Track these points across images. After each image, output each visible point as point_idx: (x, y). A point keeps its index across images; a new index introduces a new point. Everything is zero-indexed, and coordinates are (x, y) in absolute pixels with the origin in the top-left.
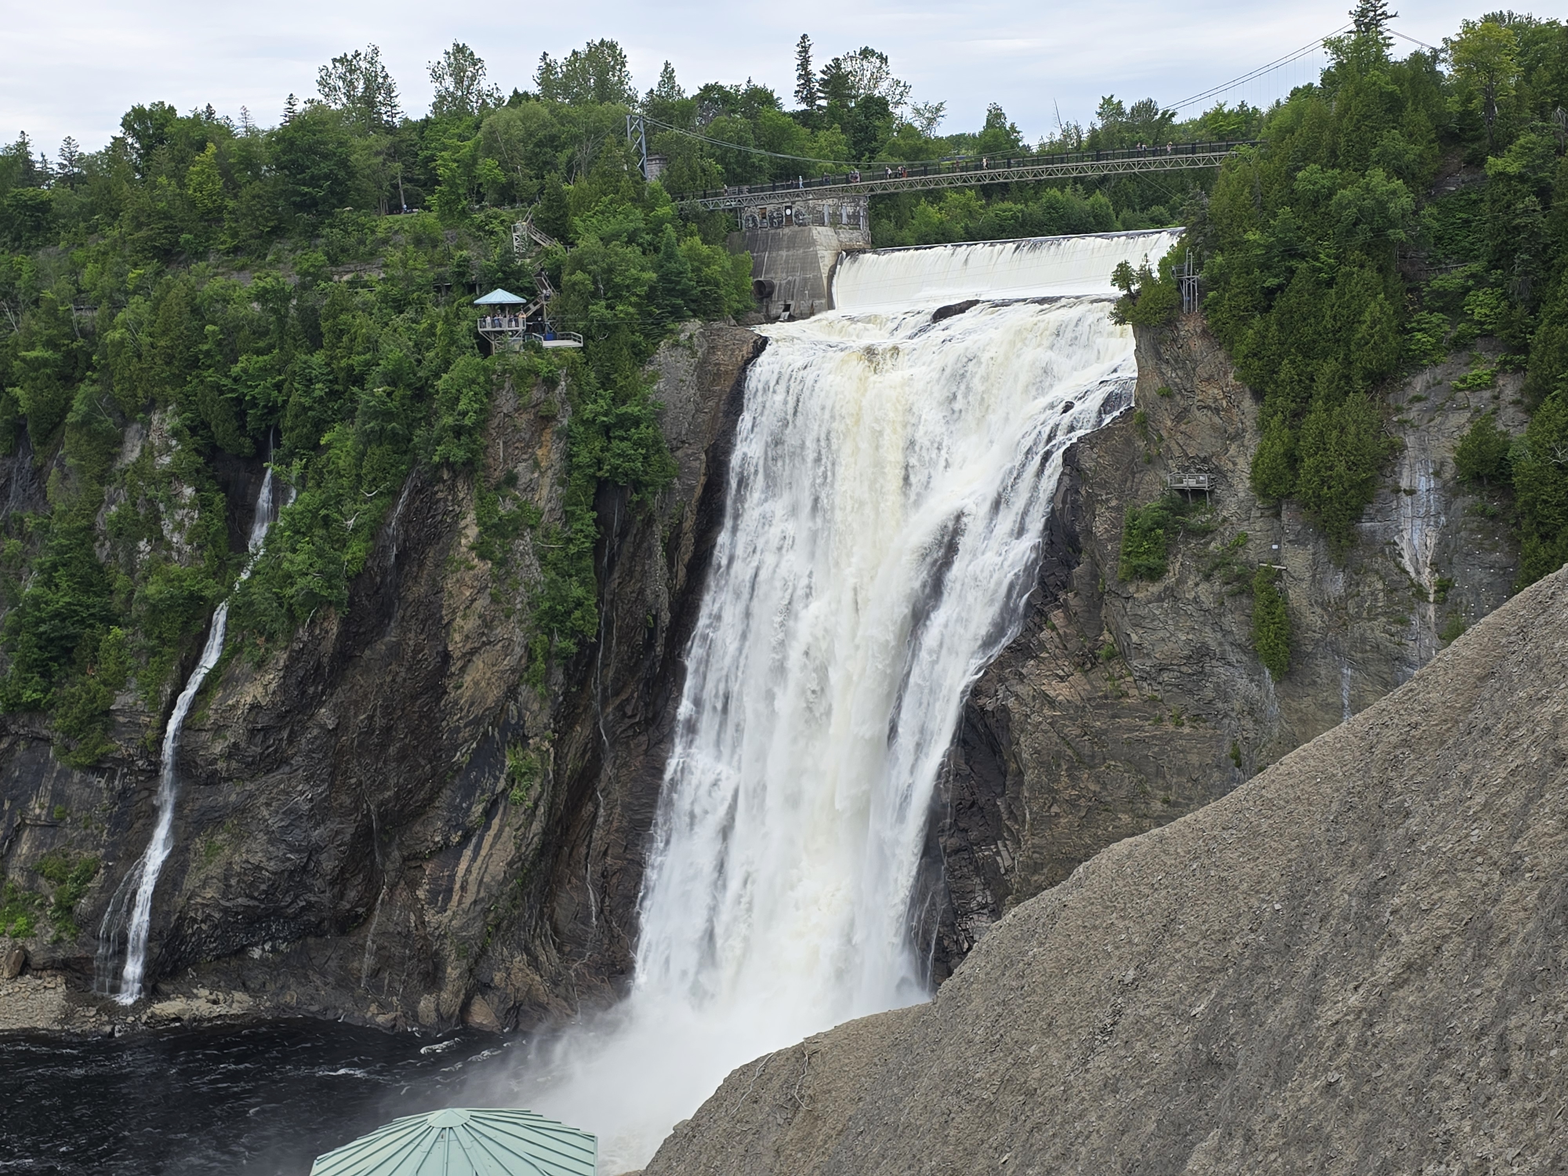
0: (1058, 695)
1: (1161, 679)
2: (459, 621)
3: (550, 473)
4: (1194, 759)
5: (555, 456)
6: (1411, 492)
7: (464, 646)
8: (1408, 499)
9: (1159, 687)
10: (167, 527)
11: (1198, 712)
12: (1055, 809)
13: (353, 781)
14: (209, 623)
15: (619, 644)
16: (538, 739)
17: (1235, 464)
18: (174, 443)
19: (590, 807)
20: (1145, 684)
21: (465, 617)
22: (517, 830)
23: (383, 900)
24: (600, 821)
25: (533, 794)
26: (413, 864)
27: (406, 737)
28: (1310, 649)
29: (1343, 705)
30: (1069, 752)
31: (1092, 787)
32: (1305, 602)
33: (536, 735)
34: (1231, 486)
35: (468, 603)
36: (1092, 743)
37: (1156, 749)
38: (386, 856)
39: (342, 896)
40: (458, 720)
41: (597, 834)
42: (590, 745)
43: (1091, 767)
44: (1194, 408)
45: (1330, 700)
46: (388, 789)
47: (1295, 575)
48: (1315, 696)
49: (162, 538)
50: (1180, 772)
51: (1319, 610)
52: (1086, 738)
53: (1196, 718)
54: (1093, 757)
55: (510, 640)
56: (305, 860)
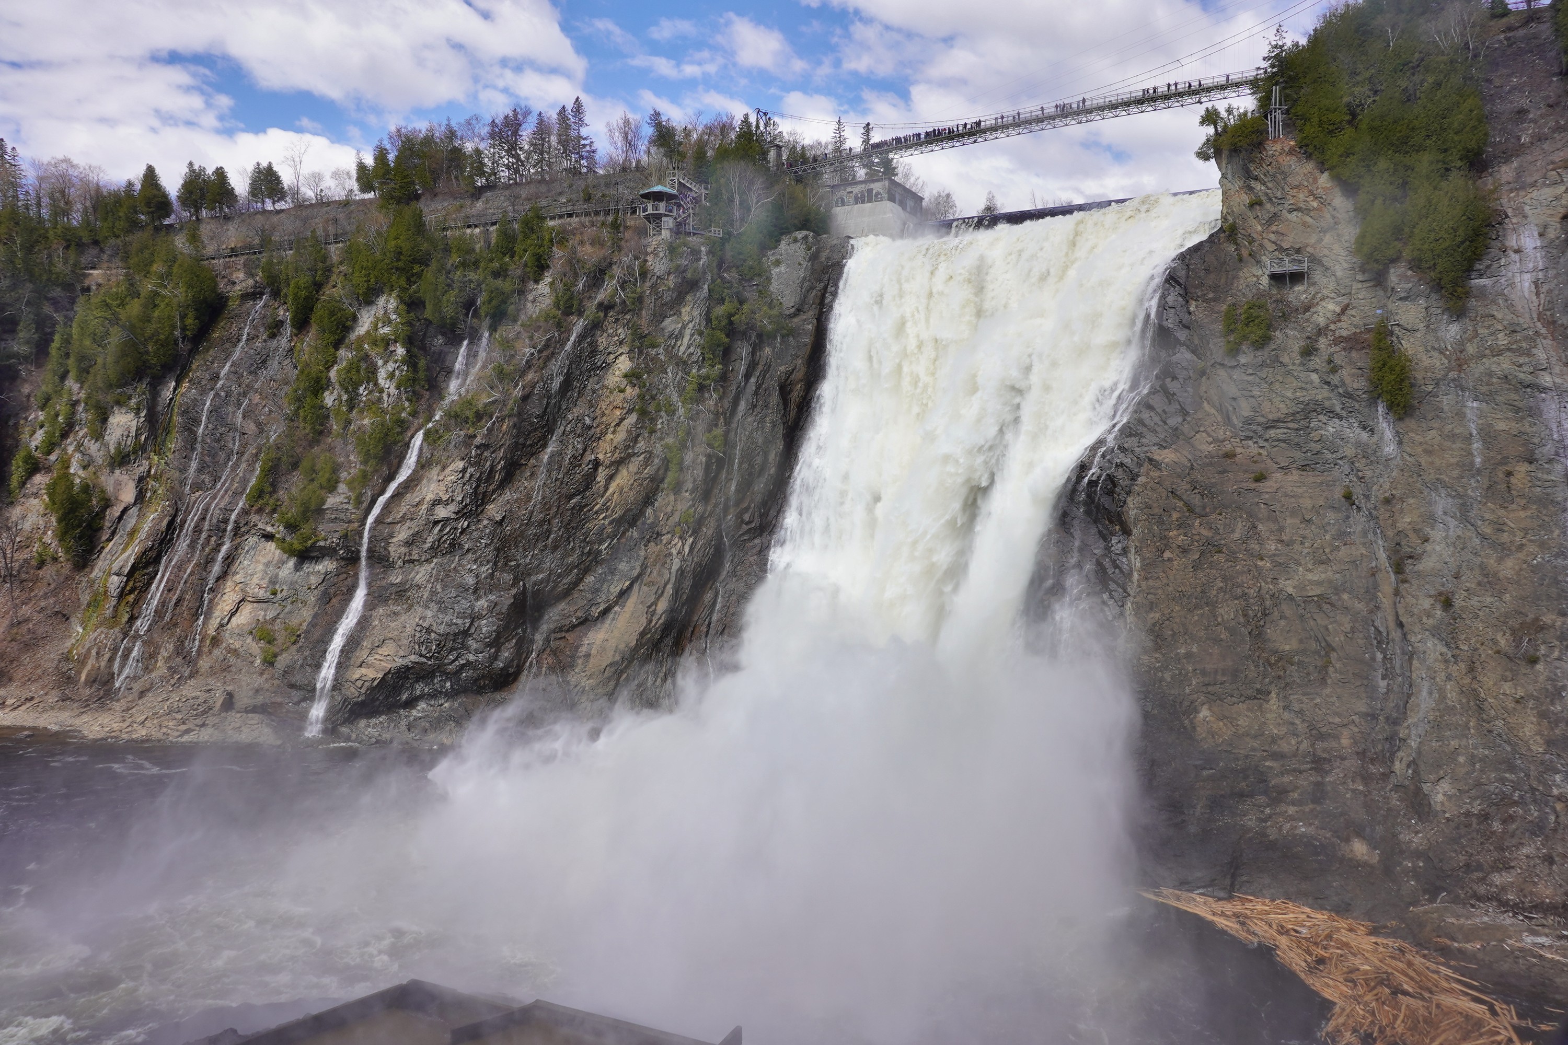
0: (1164, 458)
1: (1267, 436)
2: (610, 436)
3: (691, 325)
4: (1307, 503)
5: (696, 313)
6: (1518, 251)
7: (613, 456)
8: (1515, 257)
9: (1265, 444)
10: (382, 375)
11: (1306, 463)
12: (1167, 555)
13: (513, 563)
14: (407, 445)
15: (740, 464)
16: (669, 536)
17: (1331, 249)
18: (394, 317)
19: (709, 596)
20: (1250, 443)
21: (614, 432)
22: (649, 607)
23: (531, 662)
24: (718, 607)
26: (558, 635)
27: (559, 529)
28: (1430, 388)
29: (1471, 434)
30: (1180, 504)
31: (1205, 532)
32: (1421, 349)
33: (668, 533)
34: (1327, 269)
35: (617, 421)
36: (1202, 496)
37: (1267, 496)
38: (535, 629)
39: (495, 657)
40: (604, 518)
41: (715, 617)
42: (713, 543)
43: (1201, 516)
44: (1284, 212)
45: (1457, 431)
46: (541, 572)
47: (1409, 327)
48: (1439, 429)
49: (376, 384)
50: (1293, 513)
51: (1436, 354)
52: (1196, 491)
53: (1303, 468)
54: (1204, 508)
55: (651, 453)
56: (467, 625)
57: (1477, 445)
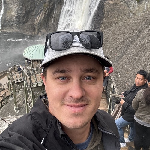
0: (111, 3)
9: (123, 3)
11: (127, 6)
13: (25, 6)
16: (47, 3)
22: (44, 14)
23: (28, 20)
24: (54, 14)
25: (46, 10)
30: (111, 10)
37: (122, 10)
38: (29, 15)
39: (24, 20)
42: (53, 4)
43: (113, 12)
45: (144, 6)
46: (29, 7)
52: (113, 8)
56: (19, 15)
57: (145, 8)
